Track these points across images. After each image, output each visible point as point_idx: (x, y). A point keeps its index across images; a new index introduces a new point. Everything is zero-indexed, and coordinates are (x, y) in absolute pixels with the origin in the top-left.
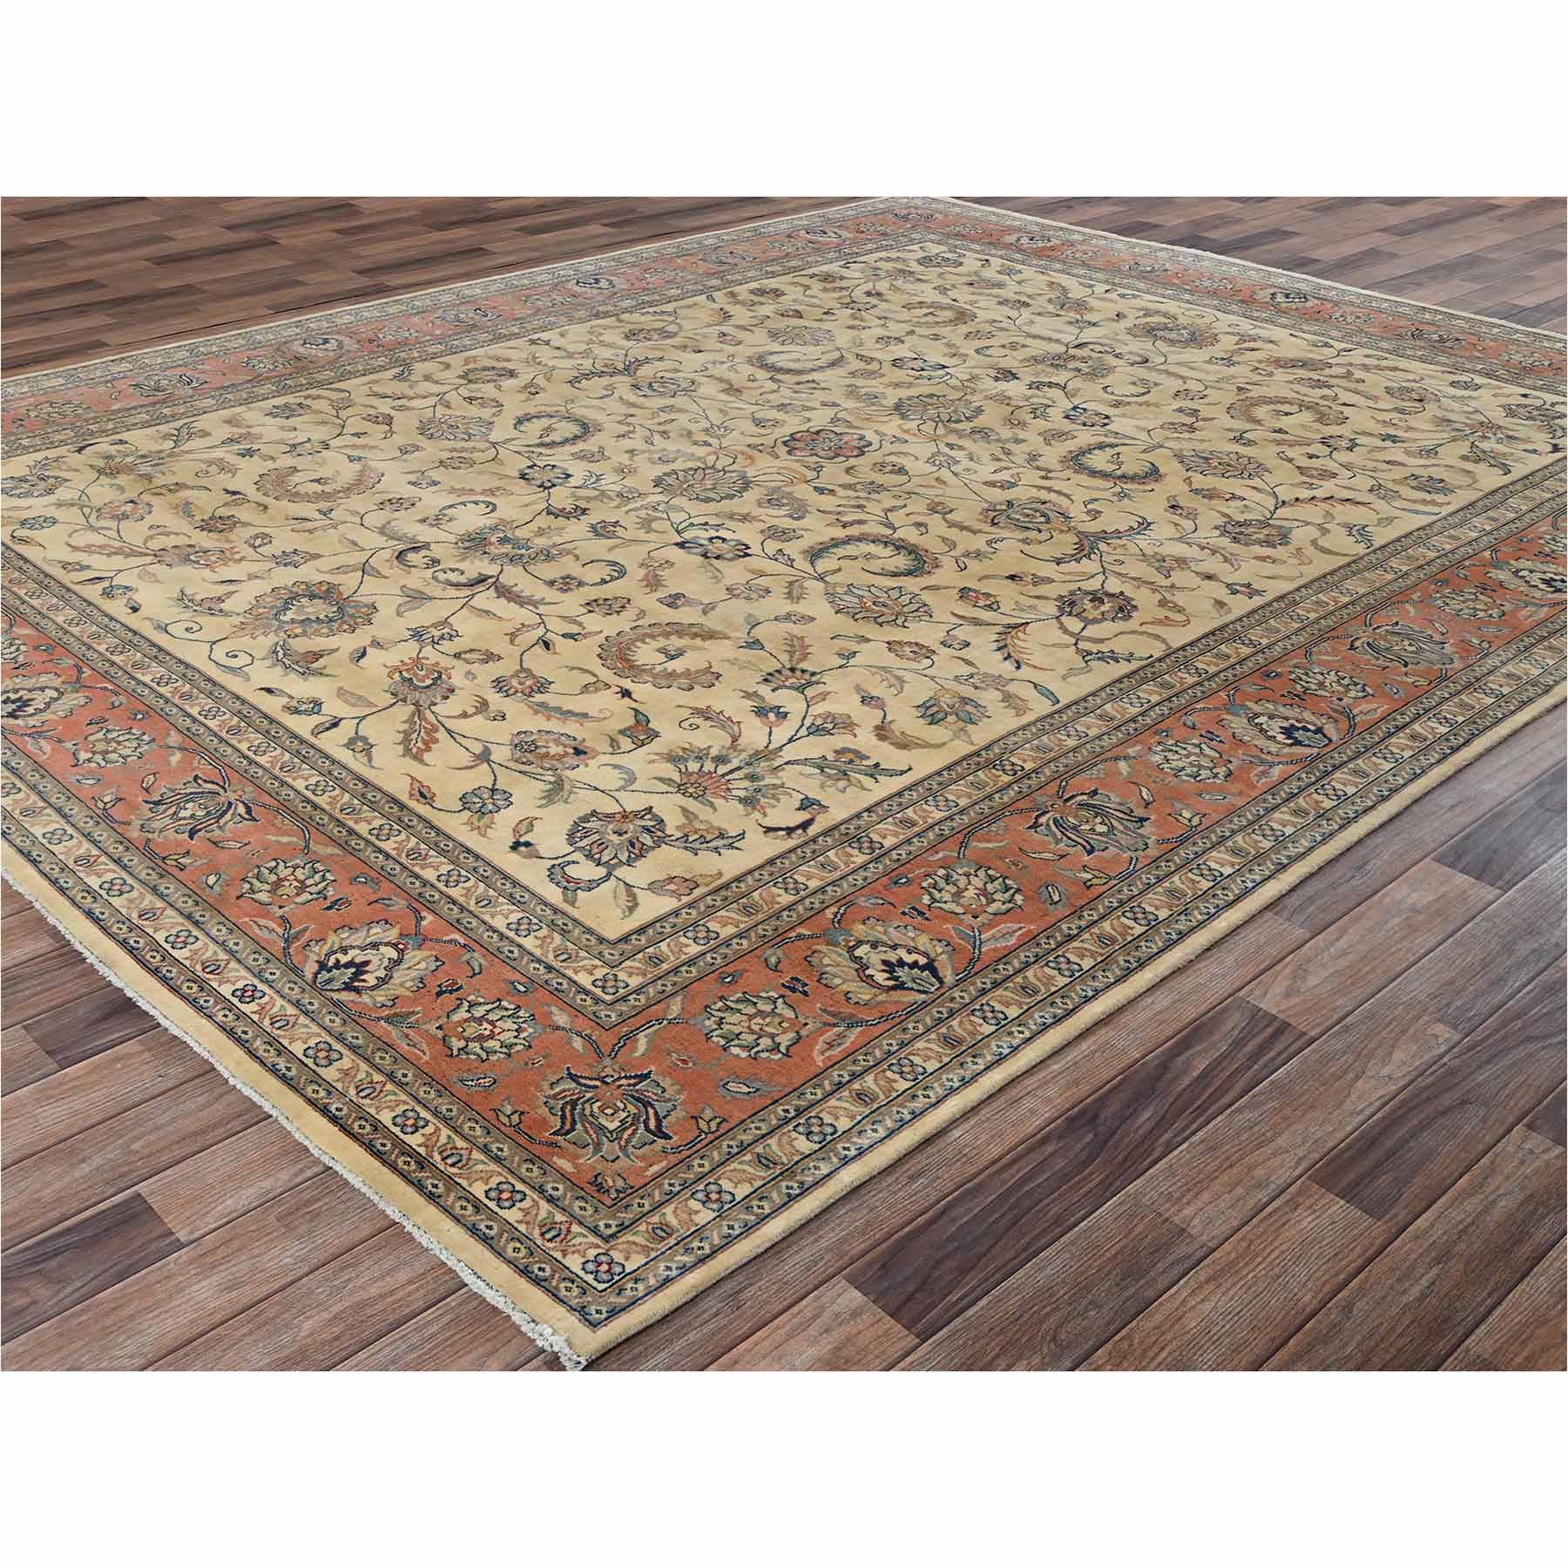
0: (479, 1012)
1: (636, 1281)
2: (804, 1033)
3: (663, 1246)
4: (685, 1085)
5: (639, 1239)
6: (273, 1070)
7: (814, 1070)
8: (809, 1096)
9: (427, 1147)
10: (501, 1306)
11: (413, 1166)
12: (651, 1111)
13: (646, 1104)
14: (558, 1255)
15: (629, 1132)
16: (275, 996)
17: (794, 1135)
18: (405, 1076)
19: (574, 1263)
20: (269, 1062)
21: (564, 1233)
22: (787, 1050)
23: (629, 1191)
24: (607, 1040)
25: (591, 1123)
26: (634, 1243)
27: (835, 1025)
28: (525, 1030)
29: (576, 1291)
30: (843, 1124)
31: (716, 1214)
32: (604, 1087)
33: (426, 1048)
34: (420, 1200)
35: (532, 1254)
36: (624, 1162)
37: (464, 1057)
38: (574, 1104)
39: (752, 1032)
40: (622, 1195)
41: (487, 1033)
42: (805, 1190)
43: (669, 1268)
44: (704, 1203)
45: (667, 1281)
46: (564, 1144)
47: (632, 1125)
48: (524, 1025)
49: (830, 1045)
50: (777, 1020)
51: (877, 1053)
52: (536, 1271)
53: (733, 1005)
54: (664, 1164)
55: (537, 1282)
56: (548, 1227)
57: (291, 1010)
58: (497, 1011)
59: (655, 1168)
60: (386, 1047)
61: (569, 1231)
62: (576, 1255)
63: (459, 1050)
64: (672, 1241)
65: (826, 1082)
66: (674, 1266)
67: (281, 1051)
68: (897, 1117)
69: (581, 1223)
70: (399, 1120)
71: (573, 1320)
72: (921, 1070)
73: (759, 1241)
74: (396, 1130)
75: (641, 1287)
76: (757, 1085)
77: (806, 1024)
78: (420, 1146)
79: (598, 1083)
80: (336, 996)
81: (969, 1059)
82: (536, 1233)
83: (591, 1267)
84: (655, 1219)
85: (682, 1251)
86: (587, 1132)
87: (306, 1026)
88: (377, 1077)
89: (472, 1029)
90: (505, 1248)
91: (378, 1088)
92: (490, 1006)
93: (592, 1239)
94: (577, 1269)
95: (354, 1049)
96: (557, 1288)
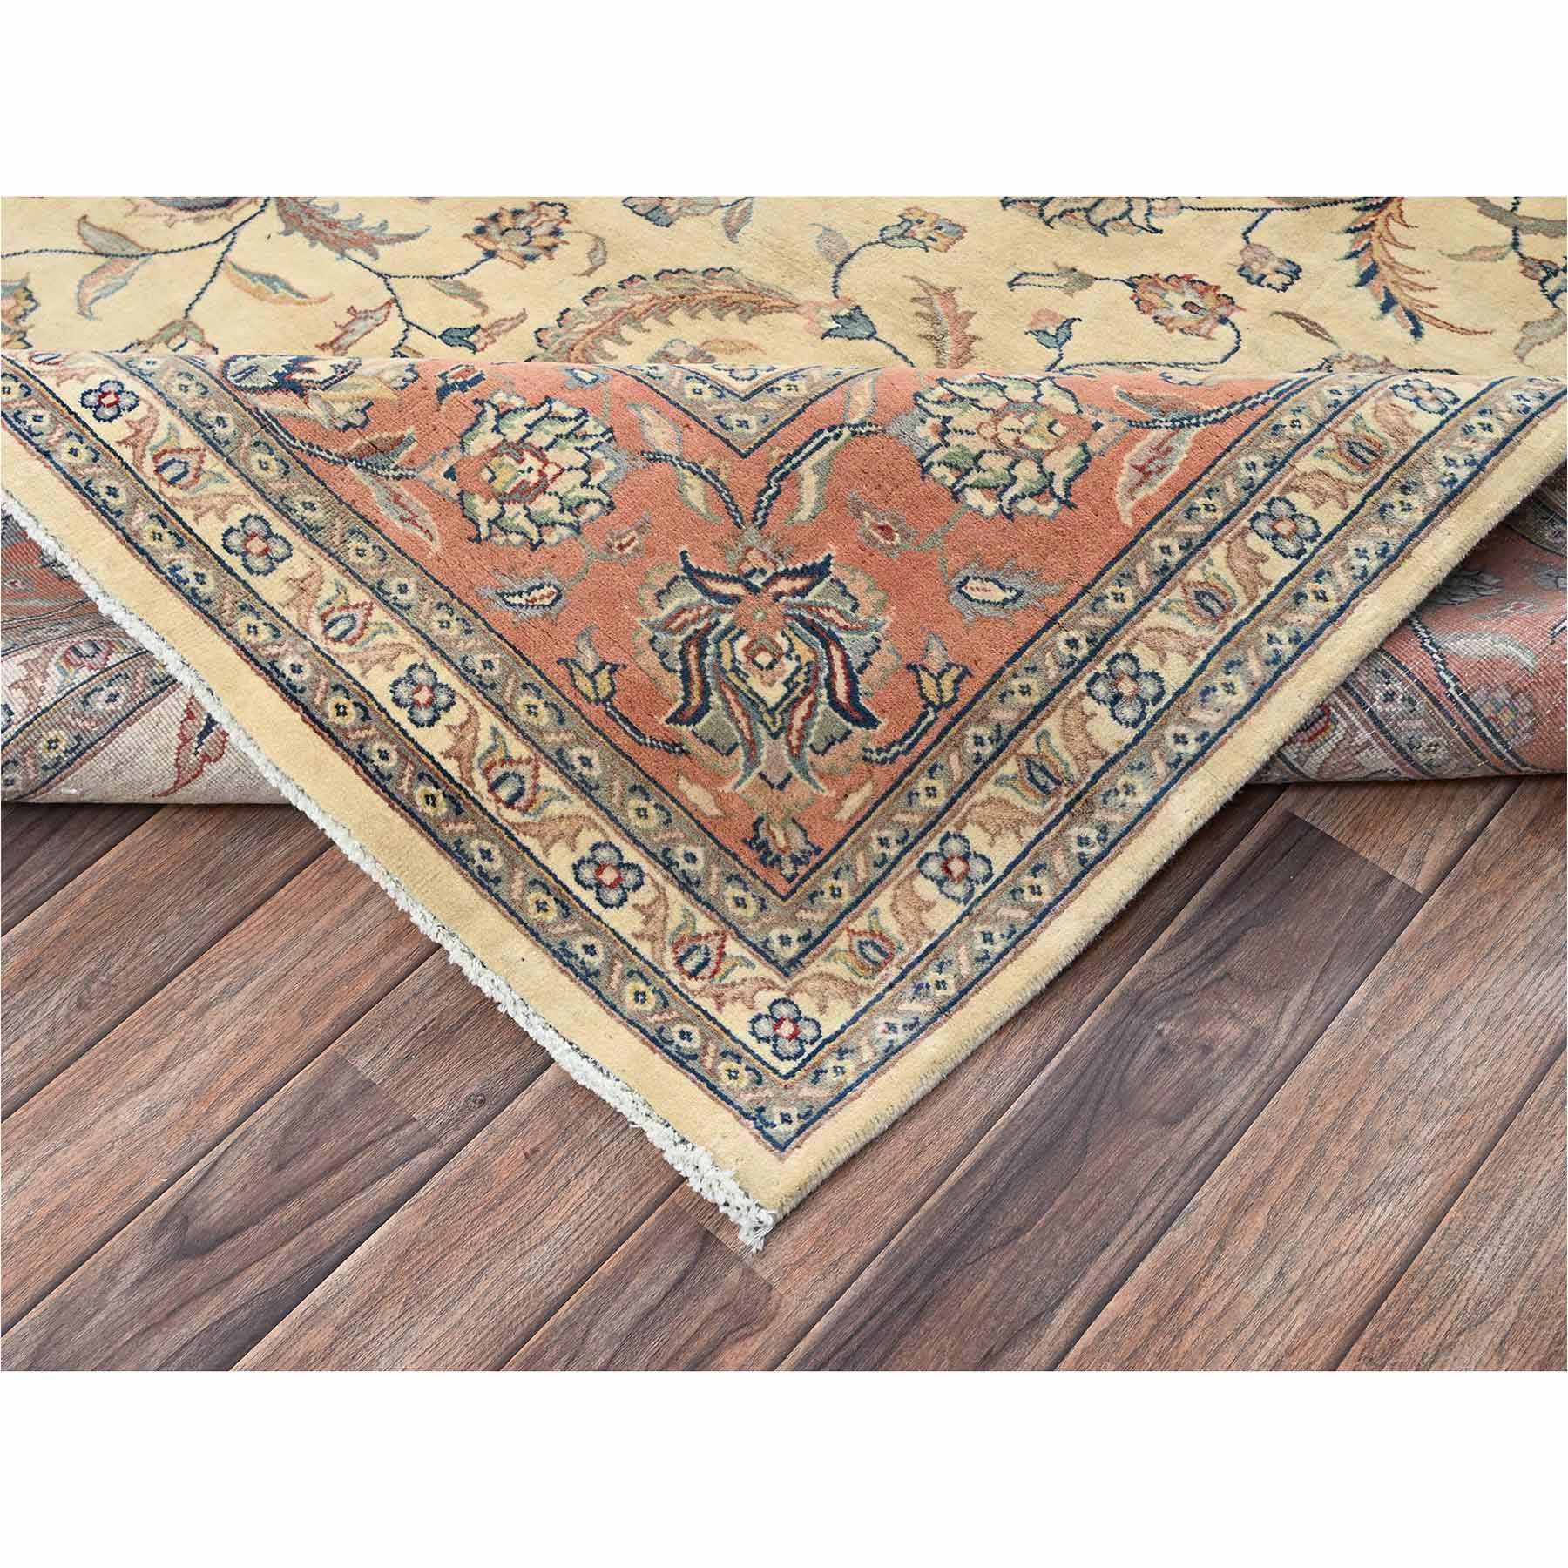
0: (515, 428)
1: (842, 1053)
2: (1094, 446)
3: (878, 983)
4: (893, 588)
5: (839, 969)
6: (174, 581)
7: (1118, 538)
8: (1111, 604)
9: (459, 758)
10: (625, 1109)
11: (443, 808)
12: (836, 655)
13: (829, 639)
14: (708, 1005)
15: (802, 711)
16: (159, 406)
17: (1089, 704)
18: (403, 589)
19: (736, 1019)
20: (163, 560)
21: (714, 957)
22: (1068, 488)
23: (815, 860)
24: (746, 479)
25: (735, 690)
26: (832, 977)
27: (1150, 425)
28: (599, 465)
29: (745, 1078)
30: (1175, 672)
31: (963, 908)
32: (750, 600)
33: (433, 526)
34: (466, 892)
35: (666, 1004)
36: (800, 790)
37: (500, 539)
38: (700, 640)
39: (1002, 450)
40: (803, 870)
41: (533, 478)
42: (1112, 844)
43: (891, 1027)
44: (940, 883)
45: (891, 1053)
46: (695, 746)
47: (806, 691)
48: (596, 455)
49: (1144, 473)
50: (1045, 418)
51: (1230, 488)
52: (677, 1039)
53: (963, 392)
54: (867, 790)
55: (681, 1060)
56: (686, 946)
57: (189, 439)
58: (546, 425)
59: (854, 802)
60: (365, 528)
61: (722, 955)
62: (739, 1005)
63: (491, 523)
64: (893, 972)
65: (1141, 568)
66: (900, 1023)
67: (184, 537)
68: (1268, 650)
69: (740, 936)
70: (404, 691)
71: (744, 1136)
72: (1308, 528)
73: (1036, 968)
74: (400, 716)
75: (849, 1064)
76: (1017, 582)
77: (1097, 426)
78: (447, 755)
79: (737, 589)
80: (263, 403)
81: (1396, 497)
82: (669, 958)
83: (765, 1027)
84: (861, 924)
85: (910, 992)
86: (731, 715)
87: (219, 477)
88: (358, 595)
89: (508, 474)
90: (620, 994)
91: (359, 615)
92: (533, 416)
93: (763, 971)
94: (742, 1033)
95: (308, 531)
96: (713, 1072)
